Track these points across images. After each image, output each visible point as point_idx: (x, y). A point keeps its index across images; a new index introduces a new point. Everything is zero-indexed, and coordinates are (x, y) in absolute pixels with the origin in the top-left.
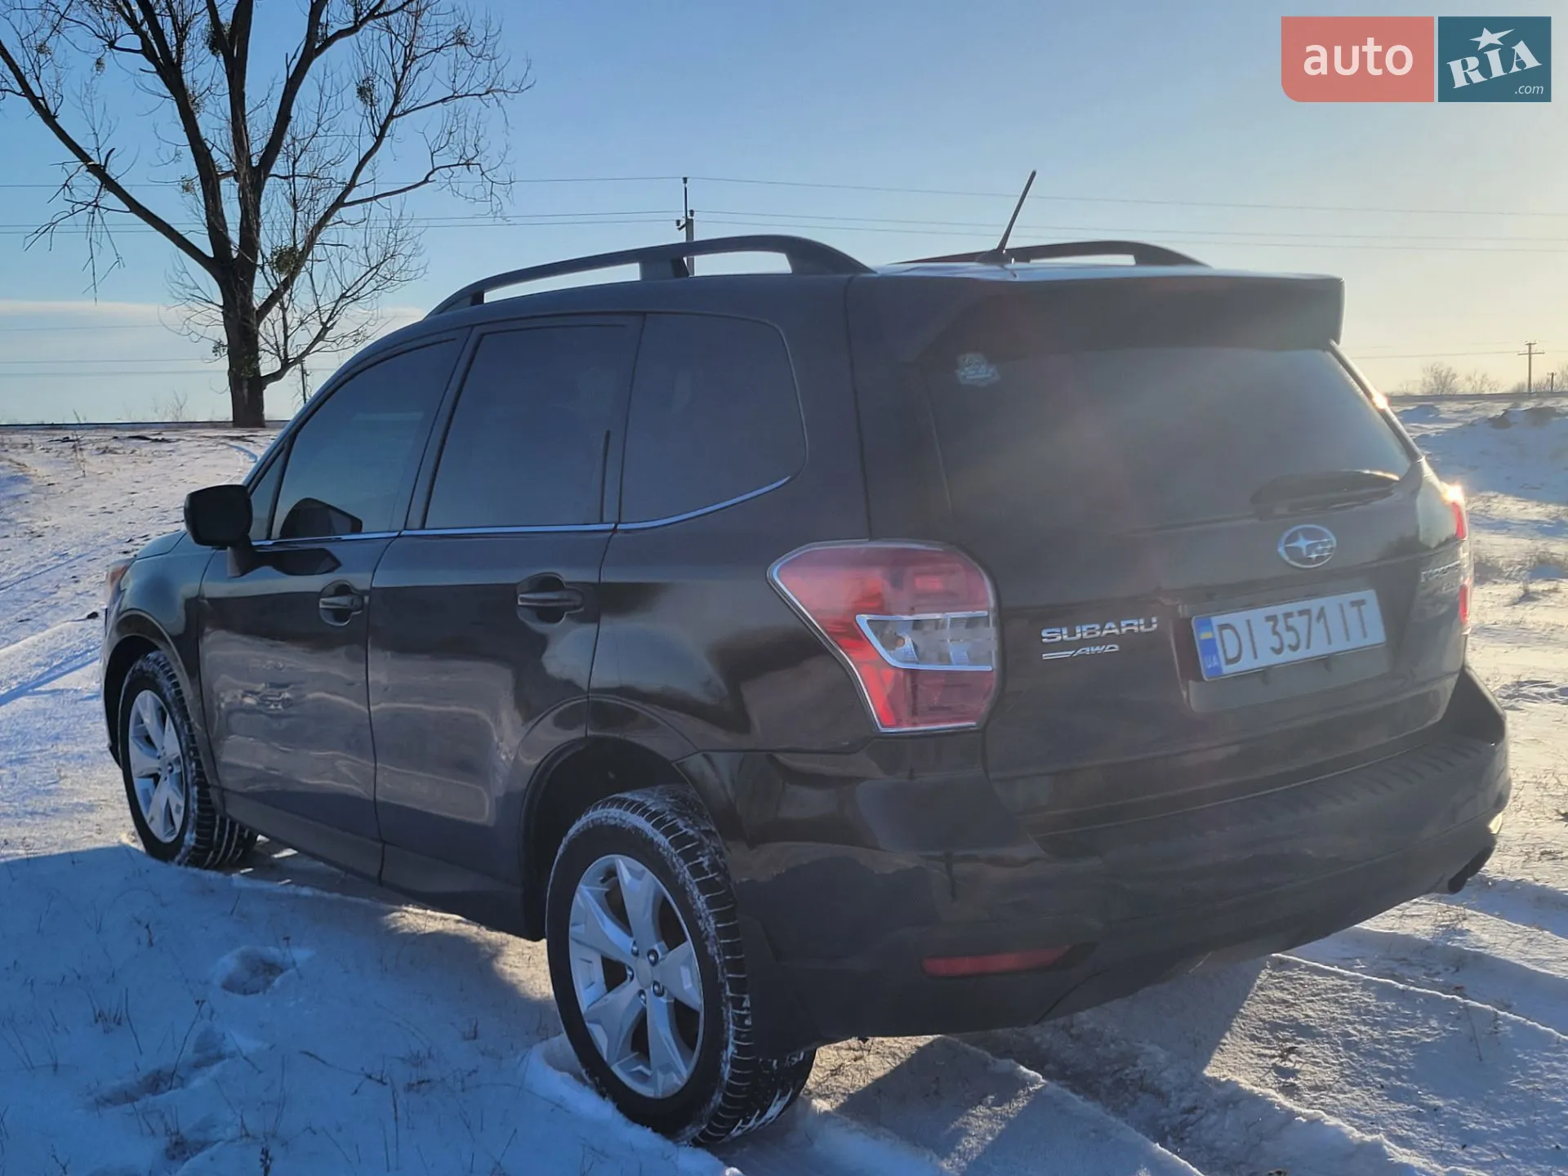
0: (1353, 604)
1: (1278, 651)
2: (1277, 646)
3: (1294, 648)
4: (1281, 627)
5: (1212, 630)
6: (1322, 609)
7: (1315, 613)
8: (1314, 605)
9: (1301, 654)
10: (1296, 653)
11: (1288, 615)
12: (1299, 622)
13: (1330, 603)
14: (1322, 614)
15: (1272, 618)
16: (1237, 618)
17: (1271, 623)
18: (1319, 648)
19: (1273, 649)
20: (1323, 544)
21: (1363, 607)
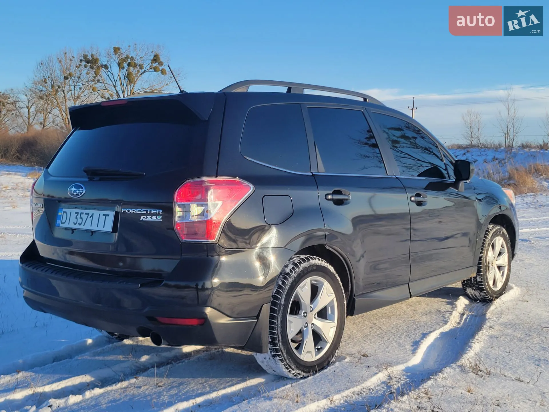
0: (104, 215)
1: (75, 224)
2: (75, 222)
3: (80, 224)
4: (78, 217)
5: (62, 213)
6: (93, 214)
7: (90, 215)
8: (91, 212)
9: (82, 227)
10: (80, 226)
11: (82, 213)
12: (84, 217)
13: (96, 213)
14: (92, 215)
15: (77, 213)
16: (68, 211)
17: (76, 215)
18: (87, 227)
19: (74, 223)
20: (79, 190)
21: (107, 217)
